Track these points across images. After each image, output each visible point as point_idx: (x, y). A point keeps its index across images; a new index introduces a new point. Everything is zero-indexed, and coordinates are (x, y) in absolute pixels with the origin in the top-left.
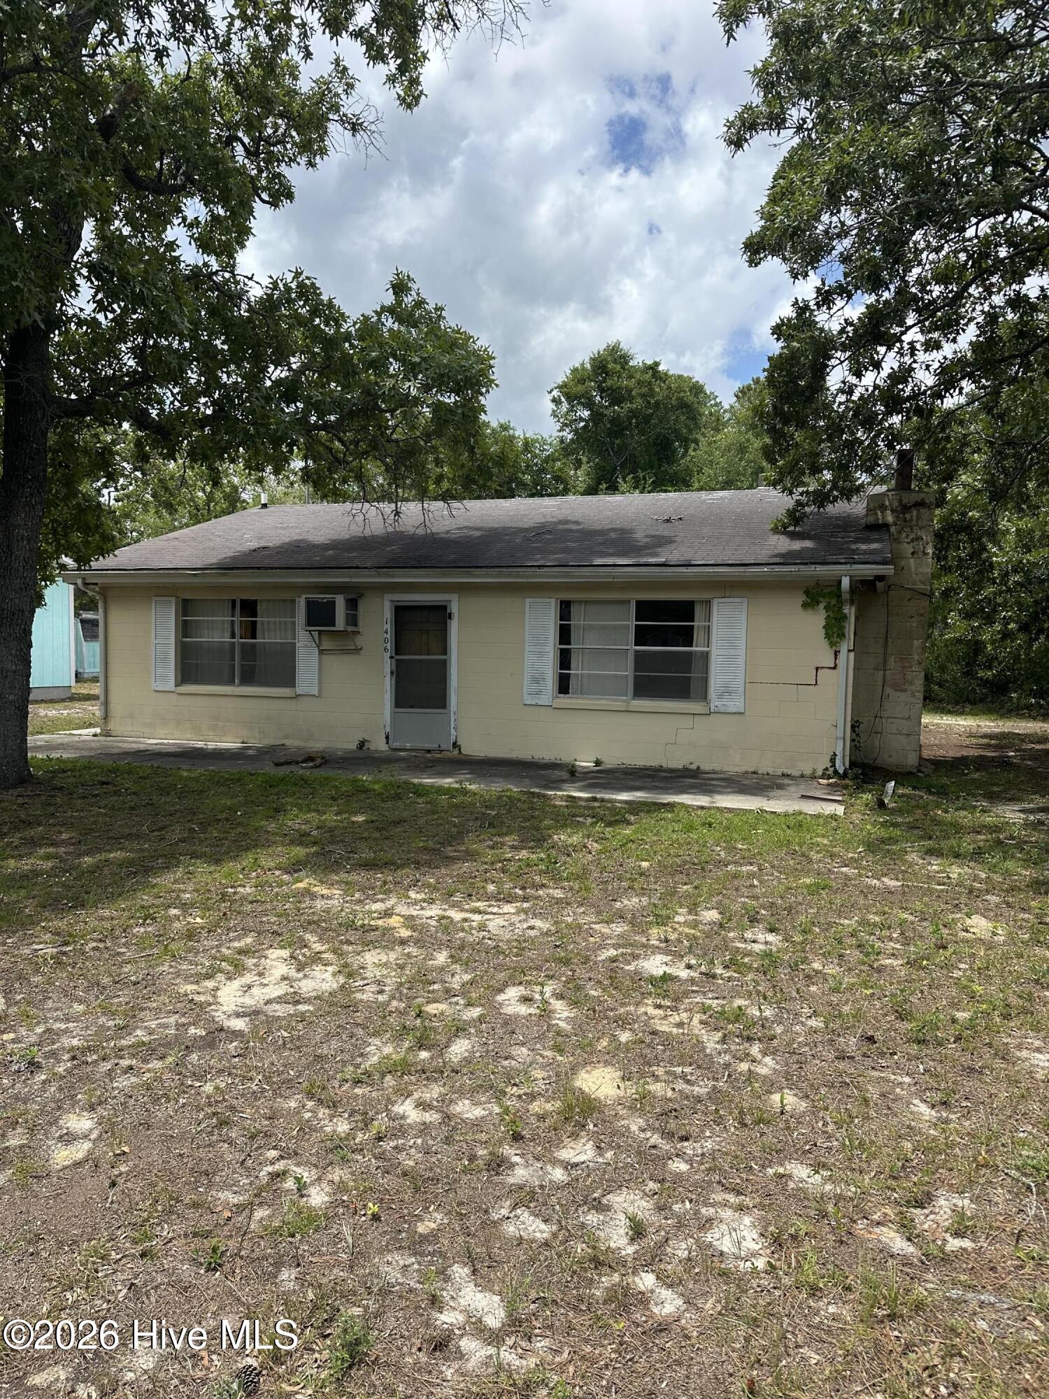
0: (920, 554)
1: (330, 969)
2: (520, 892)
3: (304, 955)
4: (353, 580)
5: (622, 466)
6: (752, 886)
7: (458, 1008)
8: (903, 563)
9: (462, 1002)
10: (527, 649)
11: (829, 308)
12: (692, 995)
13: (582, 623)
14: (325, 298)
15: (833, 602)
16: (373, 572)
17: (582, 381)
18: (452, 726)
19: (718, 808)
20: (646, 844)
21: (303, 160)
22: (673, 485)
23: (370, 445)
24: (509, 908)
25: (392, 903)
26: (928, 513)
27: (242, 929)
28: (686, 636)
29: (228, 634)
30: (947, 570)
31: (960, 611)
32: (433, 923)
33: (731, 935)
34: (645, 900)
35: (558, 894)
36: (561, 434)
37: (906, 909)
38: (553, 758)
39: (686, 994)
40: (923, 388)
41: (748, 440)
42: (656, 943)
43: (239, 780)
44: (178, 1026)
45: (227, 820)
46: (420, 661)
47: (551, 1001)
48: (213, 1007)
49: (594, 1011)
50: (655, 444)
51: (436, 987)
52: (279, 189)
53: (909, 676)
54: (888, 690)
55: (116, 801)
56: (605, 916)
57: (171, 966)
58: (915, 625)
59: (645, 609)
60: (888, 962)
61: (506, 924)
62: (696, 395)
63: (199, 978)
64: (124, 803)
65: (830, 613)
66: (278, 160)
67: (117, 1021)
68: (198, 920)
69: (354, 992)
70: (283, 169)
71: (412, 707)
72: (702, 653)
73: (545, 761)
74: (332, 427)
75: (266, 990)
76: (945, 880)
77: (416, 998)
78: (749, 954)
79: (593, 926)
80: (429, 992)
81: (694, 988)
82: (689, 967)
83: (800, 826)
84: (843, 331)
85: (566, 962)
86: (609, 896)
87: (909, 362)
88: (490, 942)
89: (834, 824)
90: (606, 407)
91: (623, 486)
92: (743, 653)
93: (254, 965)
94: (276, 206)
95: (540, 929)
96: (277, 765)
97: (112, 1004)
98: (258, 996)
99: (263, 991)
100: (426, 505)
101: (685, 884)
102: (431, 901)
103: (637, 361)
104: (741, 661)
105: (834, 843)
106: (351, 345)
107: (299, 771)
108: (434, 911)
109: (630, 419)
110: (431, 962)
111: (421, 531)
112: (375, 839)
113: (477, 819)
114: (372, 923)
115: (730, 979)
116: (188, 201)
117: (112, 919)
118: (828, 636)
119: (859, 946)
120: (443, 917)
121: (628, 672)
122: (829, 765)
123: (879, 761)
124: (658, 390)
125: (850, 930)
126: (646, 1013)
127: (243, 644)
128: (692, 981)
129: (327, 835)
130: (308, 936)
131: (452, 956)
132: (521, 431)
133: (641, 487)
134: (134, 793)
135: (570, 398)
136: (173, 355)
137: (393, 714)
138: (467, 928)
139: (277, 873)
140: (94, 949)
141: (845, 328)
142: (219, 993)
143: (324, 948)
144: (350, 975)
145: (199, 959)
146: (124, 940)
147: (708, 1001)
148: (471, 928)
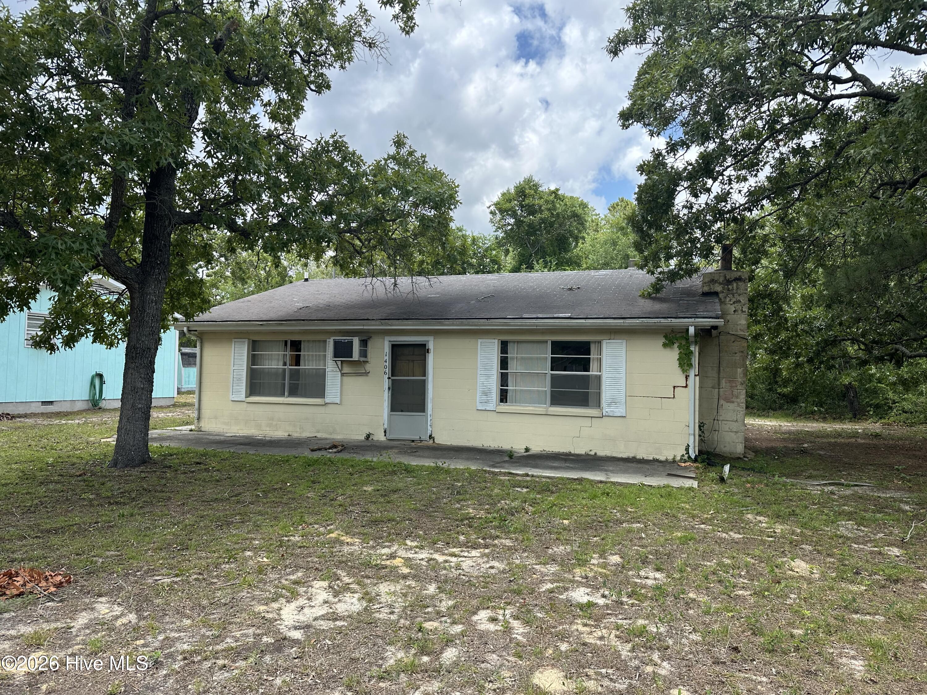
0: (740, 312)
1: (356, 596)
2: (482, 541)
3: (338, 586)
4: (365, 328)
5: (536, 253)
6: (641, 538)
7: (446, 625)
8: (728, 317)
9: (448, 621)
10: (479, 373)
11: (675, 155)
12: (608, 617)
13: (516, 355)
14: (351, 149)
15: (684, 343)
16: (378, 322)
17: (510, 201)
18: (429, 424)
19: (612, 482)
20: (565, 507)
21: (337, 65)
22: (569, 266)
23: (378, 242)
24: (474, 553)
25: (395, 549)
26: (744, 285)
27: (295, 567)
28: (585, 365)
29: (281, 363)
30: (757, 322)
31: (766, 349)
32: (424, 563)
33: (631, 573)
34: (569, 548)
35: (508, 543)
36: (496, 233)
37: (748, 554)
38: (496, 446)
39: (604, 616)
40: (737, 205)
41: (618, 237)
42: (580, 579)
43: (287, 461)
44: (255, 635)
45: (281, 488)
46: (408, 380)
47: (510, 620)
48: (278, 622)
49: (542, 628)
50: (556, 239)
51: (430, 609)
52: (322, 83)
53: (735, 392)
54: (722, 402)
55: (207, 476)
56: (542, 560)
57: (248, 593)
58: (738, 358)
59: (557, 347)
60: (741, 592)
61: (474, 564)
62: (583, 208)
63: (267, 602)
64: (212, 476)
65: (682, 350)
66: (321, 65)
67: (213, 632)
68: (265, 560)
69: (374, 613)
70: (324, 71)
71: (402, 411)
72: (596, 376)
73: (492, 448)
74: (355, 231)
75: (314, 610)
76: (772, 534)
77: (417, 617)
78: (644, 587)
79: (535, 566)
80: (425, 613)
81: (609, 612)
82: (604, 596)
83: (669, 495)
84: (685, 169)
85: (518, 592)
86: (544, 544)
87: (728, 189)
88: (464, 578)
89: (692, 494)
90: (525, 217)
91: (537, 267)
92: (623, 375)
93: (304, 592)
94: (320, 93)
95: (498, 568)
96: (313, 450)
97: (210, 620)
98: (308, 615)
99: (311, 611)
100: (414, 280)
101: (595, 536)
102: (422, 548)
103: (544, 188)
104: (623, 381)
105: (694, 508)
106: (367, 179)
107: (328, 455)
108: (424, 555)
109: (540, 224)
110: (425, 592)
111: (410, 296)
112: (381, 503)
113: (448, 488)
114: (383, 563)
115: (633, 605)
116: (265, 90)
117: (207, 558)
118: (681, 365)
119: (719, 581)
120: (431, 559)
121: (546, 388)
122: (685, 452)
123: (717, 450)
124: (558, 206)
125: (712, 569)
126: (577, 630)
127: (291, 369)
128: (607, 606)
129: (348, 500)
130: (339, 572)
131: (439, 588)
132: (470, 232)
133: (548, 267)
134: (218, 470)
135: (501, 211)
136: (254, 185)
137: (390, 416)
138: (447, 567)
139: (316, 526)
140: (196, 579)
141: (686, 167)
142: (282, 612)
143: (351, 580)
144: (370, 601)
145: (267, 587)
146: (215, 573)
147: (619, 621)
148: (451, 567)
